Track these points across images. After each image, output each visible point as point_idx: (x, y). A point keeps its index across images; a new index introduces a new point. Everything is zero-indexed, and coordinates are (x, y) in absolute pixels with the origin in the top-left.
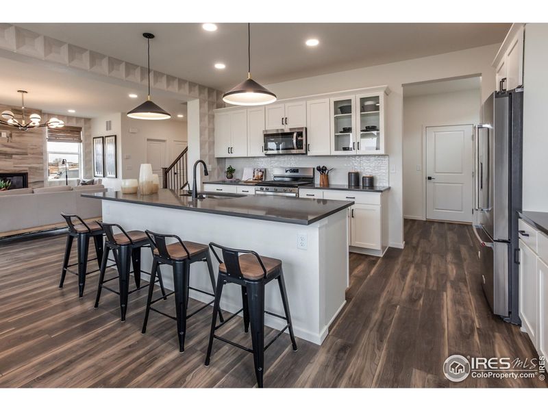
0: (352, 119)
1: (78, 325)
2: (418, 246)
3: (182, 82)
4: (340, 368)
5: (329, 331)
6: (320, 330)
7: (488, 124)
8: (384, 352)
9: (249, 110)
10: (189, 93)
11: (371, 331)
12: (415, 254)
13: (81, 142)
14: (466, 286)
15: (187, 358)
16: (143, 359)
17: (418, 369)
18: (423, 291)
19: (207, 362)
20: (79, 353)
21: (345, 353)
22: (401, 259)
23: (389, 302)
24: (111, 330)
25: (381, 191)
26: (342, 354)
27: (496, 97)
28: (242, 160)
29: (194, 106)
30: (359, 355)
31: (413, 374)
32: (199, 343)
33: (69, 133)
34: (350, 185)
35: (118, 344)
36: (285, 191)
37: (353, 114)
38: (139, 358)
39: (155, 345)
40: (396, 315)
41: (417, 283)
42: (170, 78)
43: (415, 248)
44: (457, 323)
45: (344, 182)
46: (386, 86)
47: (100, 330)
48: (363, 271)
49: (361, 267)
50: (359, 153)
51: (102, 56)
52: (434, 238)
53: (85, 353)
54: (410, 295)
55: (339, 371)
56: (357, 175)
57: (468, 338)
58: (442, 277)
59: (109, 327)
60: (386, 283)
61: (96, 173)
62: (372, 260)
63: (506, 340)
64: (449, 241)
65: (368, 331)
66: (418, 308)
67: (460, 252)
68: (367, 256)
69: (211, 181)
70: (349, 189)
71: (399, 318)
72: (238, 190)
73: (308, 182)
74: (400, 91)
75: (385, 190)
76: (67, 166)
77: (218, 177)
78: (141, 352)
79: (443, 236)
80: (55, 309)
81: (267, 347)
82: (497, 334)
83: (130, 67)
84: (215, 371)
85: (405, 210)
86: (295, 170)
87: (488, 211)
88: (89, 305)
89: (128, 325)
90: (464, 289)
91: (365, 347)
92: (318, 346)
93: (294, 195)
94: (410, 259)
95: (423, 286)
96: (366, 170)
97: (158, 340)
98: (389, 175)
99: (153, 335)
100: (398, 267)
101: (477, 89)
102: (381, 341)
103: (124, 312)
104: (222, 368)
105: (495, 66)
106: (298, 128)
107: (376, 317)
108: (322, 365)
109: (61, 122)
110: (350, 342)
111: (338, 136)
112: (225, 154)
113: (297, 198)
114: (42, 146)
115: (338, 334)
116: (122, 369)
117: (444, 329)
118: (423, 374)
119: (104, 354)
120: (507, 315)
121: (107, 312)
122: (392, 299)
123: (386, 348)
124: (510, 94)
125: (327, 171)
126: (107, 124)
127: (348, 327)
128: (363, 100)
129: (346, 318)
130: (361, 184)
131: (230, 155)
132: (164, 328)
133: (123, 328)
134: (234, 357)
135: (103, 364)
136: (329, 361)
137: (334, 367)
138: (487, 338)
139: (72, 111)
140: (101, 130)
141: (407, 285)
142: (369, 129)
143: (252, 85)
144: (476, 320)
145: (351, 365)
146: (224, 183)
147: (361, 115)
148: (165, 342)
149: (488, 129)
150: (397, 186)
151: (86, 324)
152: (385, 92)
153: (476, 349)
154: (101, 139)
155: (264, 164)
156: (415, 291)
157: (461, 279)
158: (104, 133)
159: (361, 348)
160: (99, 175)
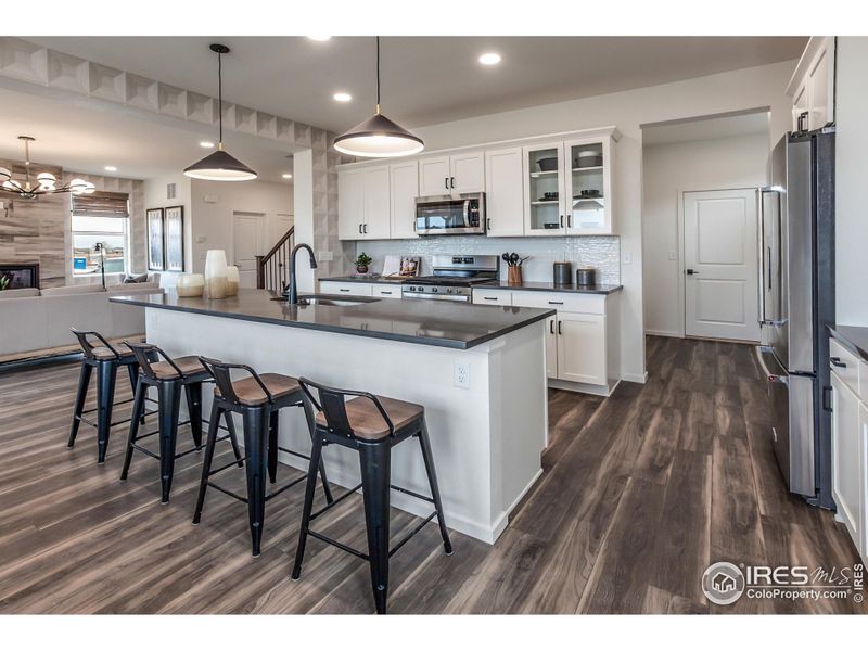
0: (559, 179)
1: (90, 508)
2: (669, 378)
3: (282, 122)
4: (524, 583)
5: (510, 520)
6: (493, 518)
7: (778, 185)
8: (599, 558)
9: (393, 166)
10: (296, 139)
11: (580, 520)
12: (664, 392)
13: (127, 216)
14: (746, 444)
15: (263, 566)
16: (189, 568)
17: (656, 586)
18: (672, 452)
19: (296, 573)
20: (82, 557)
21: (534, 557)
22: (639, 400)
23: (615, 471)
24: (143, 517)
25: (606, 293)
26: (528, 560)
27: (790, 142)
28: (383, 243)
29: (304, 160)
30: (557, 561)
31: (648, 595)
32: (287, 540)
33: (107, 202)
34: (556, 283)
35: (152, 541)
36: (450, 293)
37: (560, 171)
38: (181, 565)
39: (211, 544)
40: (625, 494)
41: (664, 440)
42: (263, 117)
43: (664, 383)
44: (728, 506)
45: (547, 278)
46: (614, 127)
47: (123, 518)
48: (575, 420)
49: (572, 414)
50: (570, 232)
51: (147, 82)
52: (697, 366)
53: (93, 557)
54: (652, 460)
55: (520, 590)
56: (568, 267)
57: (746, 533)
58: (706, 429)
59: (140, 512)
60: (612, 438)
61: (151, 264)
62: (591, 402)
63: (810, 537)
64: (721, 370)
65: (575, 521)
66: (663, 482)
67: (738, 388)
68: (584, 395)
69: (331, 276)
70: (556, 289)
71: (630, 499)
72: (375, 290)
73: (489, 278)
74: (638, 135)
75: (613, 291)
76: (104, 253)
77: (344, 272)
78: (186, 556)
79: (711, 363)
80: (55, 483)
81: (394, 551)
82: (795, 527)
83: (195, 99)
84: (308, 588)
85: (648, 322)
86: (469, 260)
87: (779, 325)
88: (113, 475)
89: (173, 509)
90: (743, 450)
91: (568, 548)
92: (489, 546)
93: (465, 298)
94: (655, 400)
95: (675, 444)
96: (583, 258)
97: (219, 535)
98: (622, 267)
99: (211, 526)
100: (633, 414)
101: (764, 133)
102: (598, 538)
103: (167, 487)
104: (321, 584)
105: (790, 94)
106: (471, 194)
107: (591, 496)
108: (492, 579)
109: (90, 185)
110: (543, 540)
111: (536, 206)
112: (355, 235)
113: (469, 303)
114: (62, 223)
115: (524, 526)
116: (150, 584)
117: (705, 517)
118: (666, 595)
119: (123, 559)
120: (813, 494)
121: (139, 488)
122: (620, 466)
123: (605, 551)
124: (814, 136)
125: (519, 261)
126: (169, 189)
127: (543, 512)
128: (576, 150)
129: (541, 496)
130: (575, 281)
131: (362, 237)
132: (232, 515)
133: (162, 515)
134: (344, 565)
135: (119, 576)
136: (506, 572)
137: (513, 582)
138: (777, 533)
139: (111, 169)
140: (159, 198)
141: (646, 443)
142: (588, 196)
143: (384, 124)
144: (761, 502)
145: (542, 578)
146: (353, 279)
147: (574, 174)
148: (230, 537)
149: (779, 193)
150: (634, 282)
151: (103, 507)
152: (612, 136)
153: (758, 551)
154: (160, 212)
155: (419, 250)
156: (660, 453)
157: (738, 433)
158: (164, 202)
159: (560, 551)
160: (156, 267)
